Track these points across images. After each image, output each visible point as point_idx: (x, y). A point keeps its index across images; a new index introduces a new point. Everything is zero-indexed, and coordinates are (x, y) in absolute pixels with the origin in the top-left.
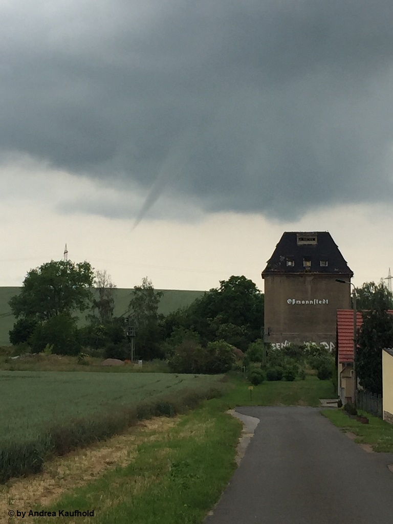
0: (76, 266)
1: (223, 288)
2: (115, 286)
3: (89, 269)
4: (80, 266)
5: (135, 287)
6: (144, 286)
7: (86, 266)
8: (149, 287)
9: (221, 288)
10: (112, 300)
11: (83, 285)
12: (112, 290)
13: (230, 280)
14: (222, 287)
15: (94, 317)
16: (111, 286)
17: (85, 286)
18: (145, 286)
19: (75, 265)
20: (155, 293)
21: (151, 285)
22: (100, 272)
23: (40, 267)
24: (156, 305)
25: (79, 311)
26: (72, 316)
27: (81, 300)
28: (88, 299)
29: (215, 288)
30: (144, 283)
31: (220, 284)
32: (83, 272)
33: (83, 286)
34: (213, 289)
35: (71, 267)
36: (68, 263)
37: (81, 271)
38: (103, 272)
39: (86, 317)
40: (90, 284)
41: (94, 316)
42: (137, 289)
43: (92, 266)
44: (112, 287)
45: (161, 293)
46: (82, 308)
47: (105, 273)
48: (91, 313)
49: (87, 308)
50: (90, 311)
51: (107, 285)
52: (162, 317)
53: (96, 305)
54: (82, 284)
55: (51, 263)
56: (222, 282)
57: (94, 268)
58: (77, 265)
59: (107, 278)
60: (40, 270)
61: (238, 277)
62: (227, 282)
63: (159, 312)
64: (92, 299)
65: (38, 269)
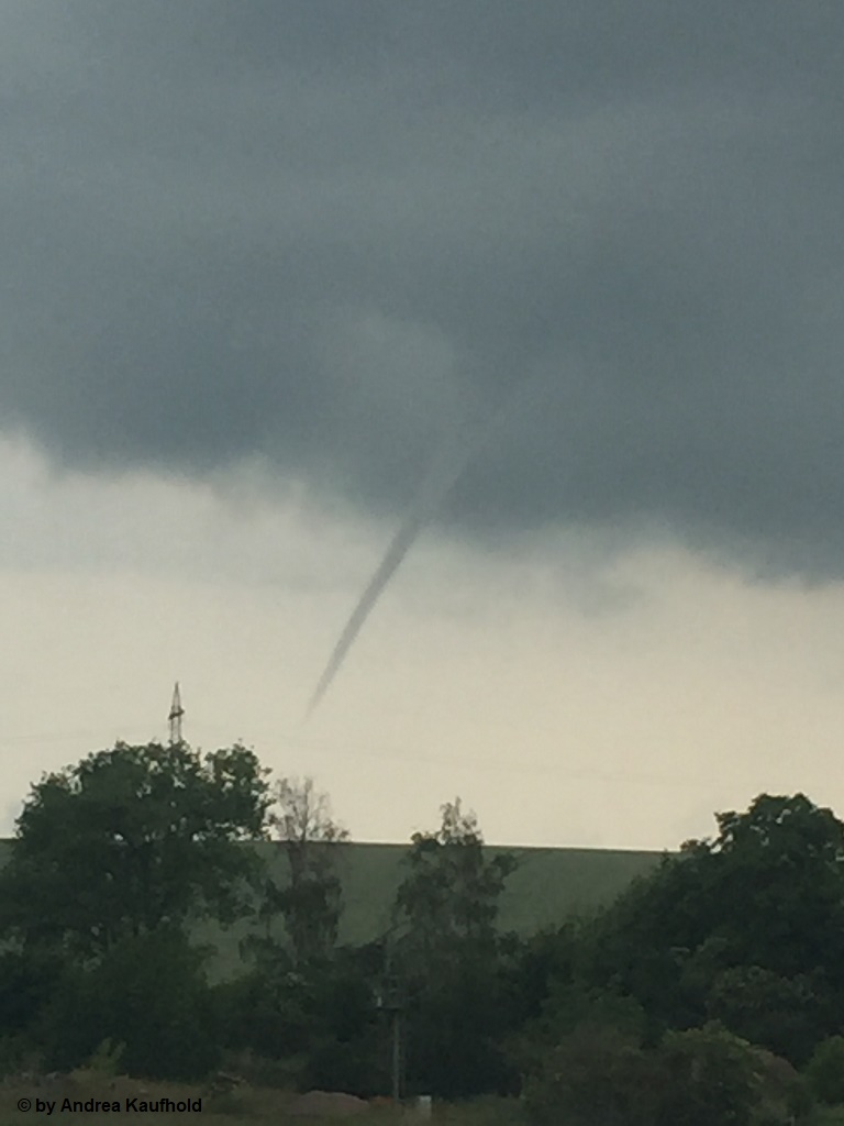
0: (204, 764)
1: (730, 838)
2: (345, 834)
3: (251, 774)
4: (219, 761)
5: (417, 836)
6: (446, 833)
7: (241, 763)
8: (467, 837)
9: (720, 840)
10: (334, 885)
11: (230, 829)
12: (335, 850)
13: (752, 809)
14: (725, 834)
15: (268, 943)
16: (331, 833)
17: (238, 834)
18: (453, 834)
19: (202, 757)
20: (489, 859)
21: (474, 829)
22: (290, 785)
23: (77, 765)
24: (489, 903)
25: (213, 922)
26: (192, 942)
27: (225, 884)
28: (248, 880)
29: (700, 838)
30: (448, 822)
31: (717, 825)
32: (229, 785)
33: (232, 835)
34: (693, 843)
35: (187, 767)
36: (178, 752)
37: (224, 782)
38: (302, 783)
39: (241, 945)
40: (255, 828)
41: (270, 940)
42: (425, 844)
43: (263, 764)
44: (334, 840)
45: (508, 859)
46: (227, 911)
47: (309, 786)
48: (260, 932)
49: (246, 911)
50: (254, 923)
51: (316, 829)
52: (511, 943)
53: (279, 901)
54: (227, 825)
55: (114, 754)
56: (726, 819)
57: (268, 771)
58: (209, 758)
59: (314, 806)
60: (77, 778)
61: (781, 800)
62: (744, 817)
63: (503, 926)
64: (263, 882)
65: (69, 774)
